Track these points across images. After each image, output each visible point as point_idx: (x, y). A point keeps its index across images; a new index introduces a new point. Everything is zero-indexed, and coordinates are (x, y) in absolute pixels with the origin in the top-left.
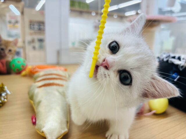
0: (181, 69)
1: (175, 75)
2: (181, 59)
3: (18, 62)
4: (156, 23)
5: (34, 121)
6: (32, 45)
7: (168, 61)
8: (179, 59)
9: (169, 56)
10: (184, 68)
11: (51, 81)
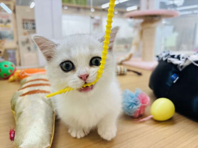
0: (180, 70)
1: (174, 76)
2: (181, 59)
3: (5, 66)
4: (157, 18)
5: (12, 135)
6: (27, 45)
7: (166, 60)
8: (178, 58)
9: (169, 55)
10: (183, 68)
11: (37, 88)
